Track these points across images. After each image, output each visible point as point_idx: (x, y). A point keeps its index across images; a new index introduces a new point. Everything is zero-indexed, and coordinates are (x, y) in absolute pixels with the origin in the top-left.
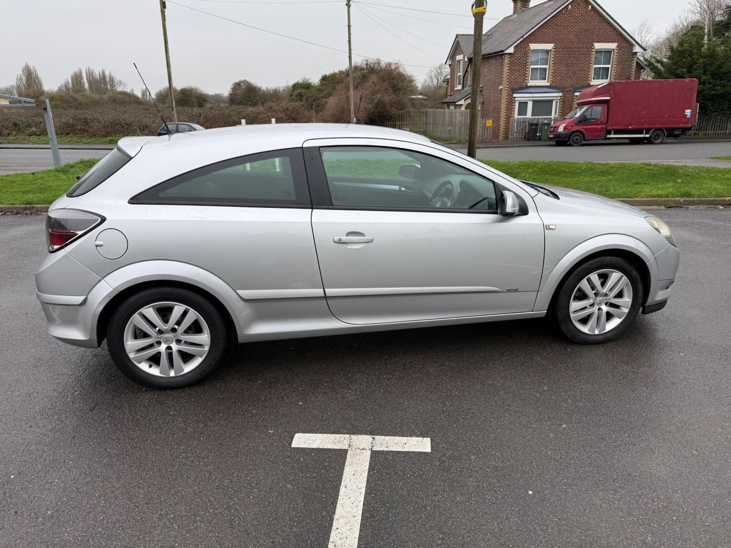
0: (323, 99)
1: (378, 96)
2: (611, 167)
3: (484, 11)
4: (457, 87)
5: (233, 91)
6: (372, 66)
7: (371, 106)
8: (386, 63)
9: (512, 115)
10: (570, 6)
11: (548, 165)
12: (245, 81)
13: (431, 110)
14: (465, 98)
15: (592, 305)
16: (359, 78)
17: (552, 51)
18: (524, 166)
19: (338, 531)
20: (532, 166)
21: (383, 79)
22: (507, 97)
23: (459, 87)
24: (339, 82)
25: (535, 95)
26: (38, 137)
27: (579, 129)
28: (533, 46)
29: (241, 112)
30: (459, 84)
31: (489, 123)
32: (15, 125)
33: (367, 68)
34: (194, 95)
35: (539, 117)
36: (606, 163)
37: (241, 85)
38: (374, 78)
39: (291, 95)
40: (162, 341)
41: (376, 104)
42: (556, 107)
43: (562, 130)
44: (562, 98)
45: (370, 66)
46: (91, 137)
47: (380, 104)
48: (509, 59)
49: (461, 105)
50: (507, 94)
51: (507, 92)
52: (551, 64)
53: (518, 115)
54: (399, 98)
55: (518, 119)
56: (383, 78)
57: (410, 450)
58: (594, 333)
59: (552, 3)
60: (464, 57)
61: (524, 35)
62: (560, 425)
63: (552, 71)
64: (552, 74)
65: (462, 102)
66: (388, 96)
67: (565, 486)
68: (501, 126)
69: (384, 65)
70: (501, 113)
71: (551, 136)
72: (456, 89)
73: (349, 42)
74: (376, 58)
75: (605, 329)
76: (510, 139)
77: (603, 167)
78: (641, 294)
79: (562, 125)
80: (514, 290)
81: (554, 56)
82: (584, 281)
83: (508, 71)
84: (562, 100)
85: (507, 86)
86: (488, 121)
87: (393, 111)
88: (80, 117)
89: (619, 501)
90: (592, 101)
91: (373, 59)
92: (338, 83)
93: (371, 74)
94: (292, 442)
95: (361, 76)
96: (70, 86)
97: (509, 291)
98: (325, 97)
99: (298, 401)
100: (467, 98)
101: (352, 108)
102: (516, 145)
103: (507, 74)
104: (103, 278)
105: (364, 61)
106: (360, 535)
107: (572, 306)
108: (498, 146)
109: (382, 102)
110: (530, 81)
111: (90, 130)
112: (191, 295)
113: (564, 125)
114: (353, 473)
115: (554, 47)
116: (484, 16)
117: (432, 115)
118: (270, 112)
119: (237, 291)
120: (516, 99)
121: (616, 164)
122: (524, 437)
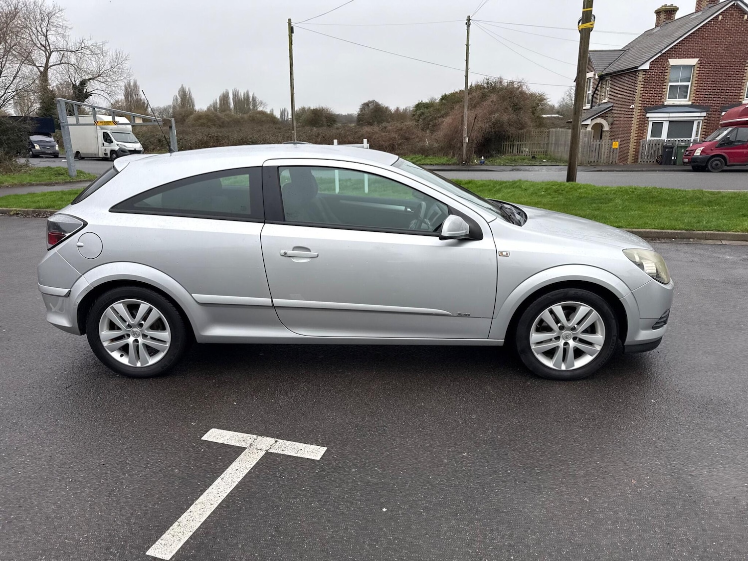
0: (440, 119)
1: (496, 115)
2: (723, 197)
3: (592, 26)
4: (585, 106)
5: (361, 111)
6: (493, 85)
7: (487, 125)
8: (509, 81)
9: (644, 137)
10: (720, 17)
11: (648, 192)
12: (373, 101)
13: (554, 130)
14: (592, 118)
15: (558, 338)
16: (478, 97)
17: (696, 68)
18: (622, 191)
19: (190, 513)
20: (630, 193)
21: (503, 99)
22: (639, 117)
23: (588, 106)
24: (458, 102)
25: (671, 115)
27: (720, 153)
28: (673, 62)
29: (356, 132)
30: (588, 103)
31: (616, 145)
33: (488, 87)
34: (324, 115)
35: (676, 139)
36: (719, 192)
37: (370, 105)
38: (494, 97)
39: (414, 115)
40: (130, 334)
41: (493, 124)
42: (698, 129)
43: (699, 154)
44: (706, 118)
45: (492, 85)
47: (497, 124)
48: (644, 76)
49: (588, 125)
50: (639, 114)
51: (639, 111)
52: (694, 80)
53: (651, 137)
54: (520, 117)
55: (650, 141)
56: (504, 97)
57: (301, 456)
58: (561, 368)
59: (700, 13)
60: (595, 75)
61: (662, 50)
62: (461, 453)
63: (695, 88)
64: (695, 91)
65: (588, 122)
66: (507, 115)
67: (423, 509)
68: (630, 148)
69: (506, 84)
70: (632, 134)
71: (686, 160)
72: (584, 108)
73: (467, 61)
74: (499, 76)
75: (574, 366)
76: (639, 162)
77: (713, 196)
78: (615, 332)
79: (699, 149)
80: (466, 315)
81: (698, 72)
82: (546, 312)
83: (642, 89)
84: (706, 121)
85: (640, 105)
86: (614, 143)
87: (512, 130)
88: (213, 135)
89: (467, 532)
90: (738, 121)
91: (495, 78)
92: (456, 103)
93: (491, 93)
94: (203, 435)
95: (481, 95)
96: (218, 106)
97: (460, 315)
98: (443, 116)
99: (235, 401)
100: (595, 118)
101: (465, 127)
102: (644, 169)
103: (640, 92)
104: (83, 274)
105: (485, 80)
106: (206, 520)
107: (533, 337)
108: (623, 169)
109: (499, 121)
110: (667, 99)
112: (154, 294)
113: (702, 148)
114: (237, 468)
115: (699, 62)
116: (591, 33)
117: (554, 135)
118: (384, 132)
119: (192, 295)
120: (649, 119)
121: (729, 193)
122: (416, 459)
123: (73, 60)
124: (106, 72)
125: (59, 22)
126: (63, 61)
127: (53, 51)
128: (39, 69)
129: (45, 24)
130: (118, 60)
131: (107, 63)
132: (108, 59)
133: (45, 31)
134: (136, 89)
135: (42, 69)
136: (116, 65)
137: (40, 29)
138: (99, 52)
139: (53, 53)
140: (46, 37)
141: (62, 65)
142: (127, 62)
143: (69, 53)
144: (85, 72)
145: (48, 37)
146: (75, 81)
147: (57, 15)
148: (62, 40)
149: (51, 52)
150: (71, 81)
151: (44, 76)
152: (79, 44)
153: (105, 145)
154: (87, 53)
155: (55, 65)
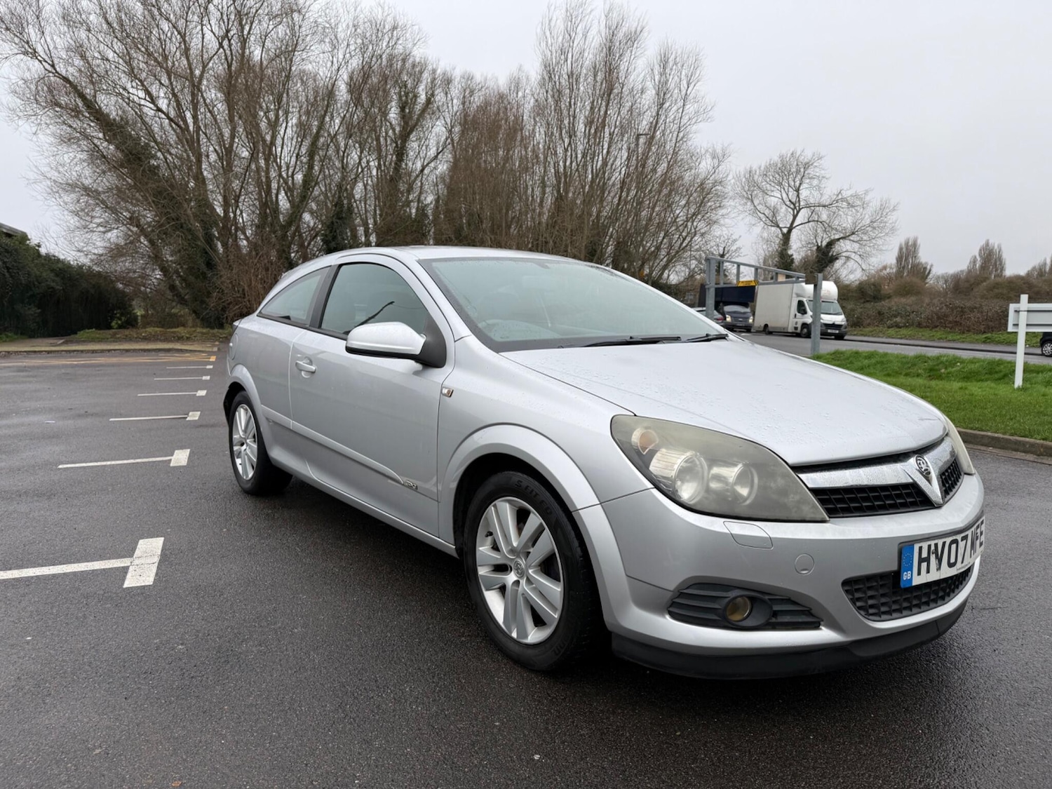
15: (505, 567)
26: (898, 330)
32: (880, 313)
46: (964, 333)
58: (511, 632)
75: (526, 636)
80: (414, 487)
96: (1047, 269)
111: (964, 323)
119: (262, 406)
123: (824, 217)
124: (863, 228)
125: (817, 172)
126: (811, 219)
127: (802, 208)
128: (781, 230)
129: (799, 177)
130: (883, 210)
131: (867, 216)
132: (869, 211)
133: (797, 184)
134: (915, 249)
135: (785, 230)
136: (878, 218)
137: (792, 183)
138: (858, 203)
139: (802, 210)
140: (798, 190)
141: (811, 223)
142: (895, 213)
143: (821, 208)
144: (836, 230)
145: (800, 192)
146: (822, 242)
147: (815, 164)
148: (816, 193)
149: (800, 209)
150: (817, 242)
151: (786, 238)
152: (835, 197)
153: (797, 317)
154: (843, 206)
155: (802, 224)
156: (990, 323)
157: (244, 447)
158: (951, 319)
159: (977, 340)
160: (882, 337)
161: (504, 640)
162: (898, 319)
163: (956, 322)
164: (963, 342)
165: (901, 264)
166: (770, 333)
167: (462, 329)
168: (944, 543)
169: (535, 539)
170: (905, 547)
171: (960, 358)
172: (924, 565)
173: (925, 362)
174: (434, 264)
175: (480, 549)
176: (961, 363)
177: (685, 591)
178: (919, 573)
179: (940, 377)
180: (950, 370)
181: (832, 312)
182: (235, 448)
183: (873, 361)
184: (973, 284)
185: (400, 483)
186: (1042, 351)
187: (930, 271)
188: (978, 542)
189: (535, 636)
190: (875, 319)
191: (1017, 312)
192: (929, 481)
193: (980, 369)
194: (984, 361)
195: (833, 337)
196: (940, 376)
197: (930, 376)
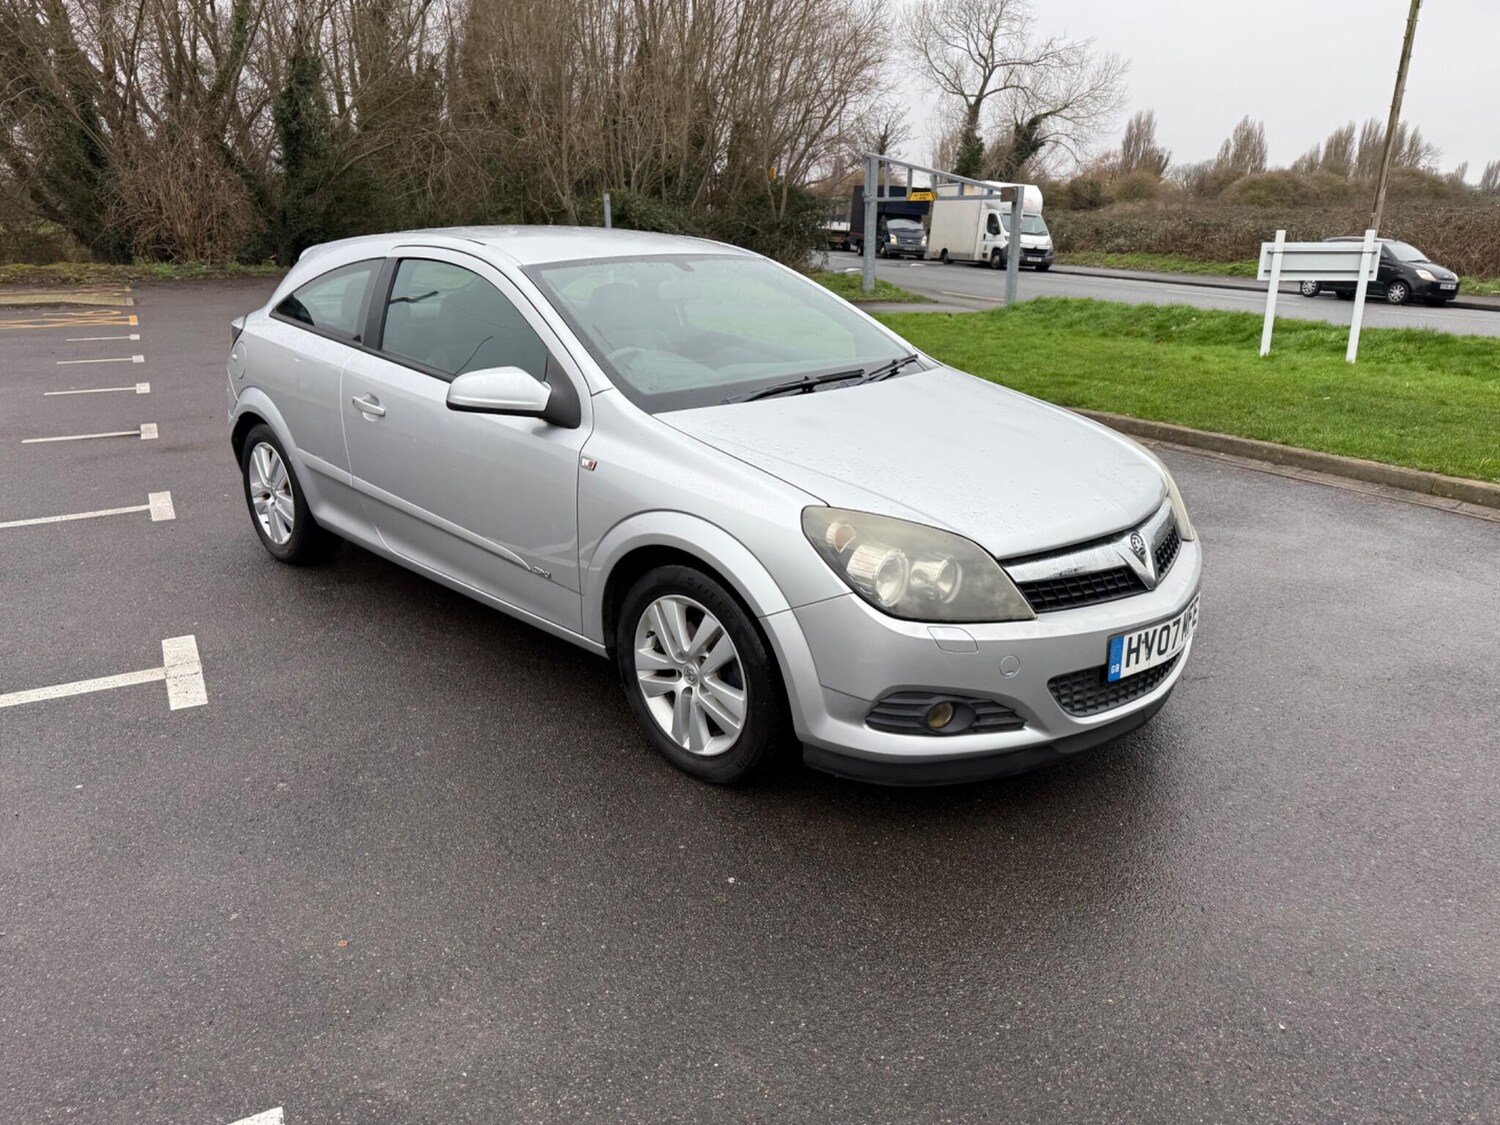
26: (1119, 256)
32: (1098, 232)
46: (1205, 261)
75: (701, 747)
80: (546, 576)
94: (172, 638)
96: (1321, 158)
104: (238, 399)
111: (1206, 247)
119: (296, 448)
123: (1027, 81)
124: (1079, 98)
125: (1019, 10)
126: (1008, 84)
127: (997, 66)
128: (967, 100)
129: (994, 16)
130: (1109, 71)
131: (1086, 81)
132: (1089, 72)
133: (991, 28)
134: (1149, 128)
135: (972, 100)
136: (1101, 83)
137: (983, 26)
138: (1076, 60)
139: (997, 69)
140: (991, 38)
141: (1009, 90)
142: (1124, 75)
143: (1023, 66)
144: (1043, 100)
145: (995, 40)
146: (1022, 119)
148: (1017, 43)
149: (994, 68)
150: (1016, 118)
151: (974, 111)
152: (1043, 49)
153: (987, 238)
154: (1054, 64)
155: (996, 91)
156: (1240, 248)
157: (271, 500)
158: (1189, 240)
159: (1222, 271)
160: (1099, 267)
161: (673, 750)
162: (1121, 241)
163: (1196, 245)
164: (1204, 274)
165: (1129, 151)
166: (950, 262)
167: (601, 380)
168: (1155, 631)
169: (711, 645)
170: (1114, 640)
171: (1196, 310)
172: (1133, 656)
173: (1153, 316)
174: (544, 273)
175: (641, 651)
176: (1198, 317)
177: (886, 701)
178: (1128, 665)
179: (1169, 338)
180: (1183, 327)
181: (1033, 231)
182: (256, 501)
183: (1085, 314)
184: (1222, 182)
185: (527, 570)
186: (1301, 288)
187: (1168, 160)
188: (1191, 622)
189: (712, 747)
190: (1090, 241)
191: (1271, 253)
192: (1143, 561)
193: (1221, 327)
194: (1225, 314)
195: (1034, 268)
196: (1170, 336)
197: (1157, 336)
